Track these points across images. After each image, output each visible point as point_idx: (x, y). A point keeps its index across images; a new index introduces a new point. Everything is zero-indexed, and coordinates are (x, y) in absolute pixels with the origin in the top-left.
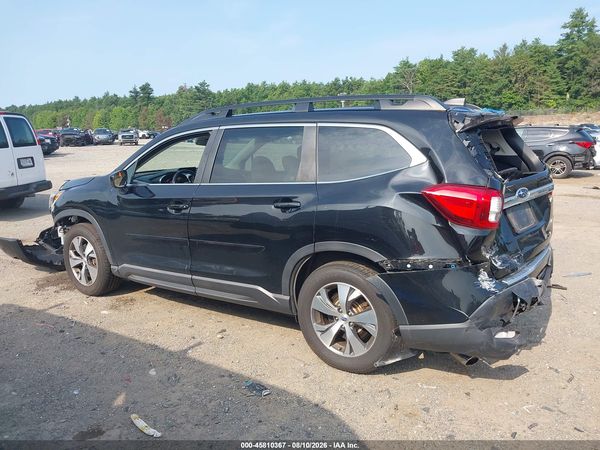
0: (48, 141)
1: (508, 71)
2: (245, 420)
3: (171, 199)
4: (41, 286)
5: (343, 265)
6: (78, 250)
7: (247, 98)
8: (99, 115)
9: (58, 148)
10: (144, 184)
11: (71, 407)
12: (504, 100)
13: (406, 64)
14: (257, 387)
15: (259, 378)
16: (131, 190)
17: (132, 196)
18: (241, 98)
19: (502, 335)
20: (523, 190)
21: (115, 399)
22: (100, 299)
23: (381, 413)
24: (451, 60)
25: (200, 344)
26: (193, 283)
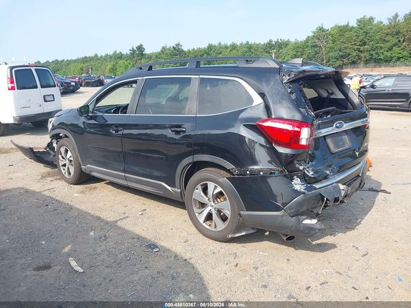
0: (73, 84)
1: (398, 33)
2: (138, 266)
3: (112, 124)
4: (43, 177)
5: (211, 171)
6: (63, 155)
7: (208, 54)
8: (109, 66)
9: (79, 88)
10: (101, 114)
11: (38, 251)
12: (394, 55)
13: (321, 29)
14: (152, 246)
15: (156, 241)
16: (91, 118)
17: (93, 122)
18: (203, 54)
19: (307, 222)
20: (339, 123)
21: (64, 248)
22: (76, 186)
23: (226, 268)
24: (356, 26)
25: (127, 217)
26: (126, 179)
